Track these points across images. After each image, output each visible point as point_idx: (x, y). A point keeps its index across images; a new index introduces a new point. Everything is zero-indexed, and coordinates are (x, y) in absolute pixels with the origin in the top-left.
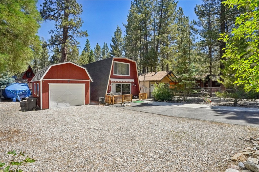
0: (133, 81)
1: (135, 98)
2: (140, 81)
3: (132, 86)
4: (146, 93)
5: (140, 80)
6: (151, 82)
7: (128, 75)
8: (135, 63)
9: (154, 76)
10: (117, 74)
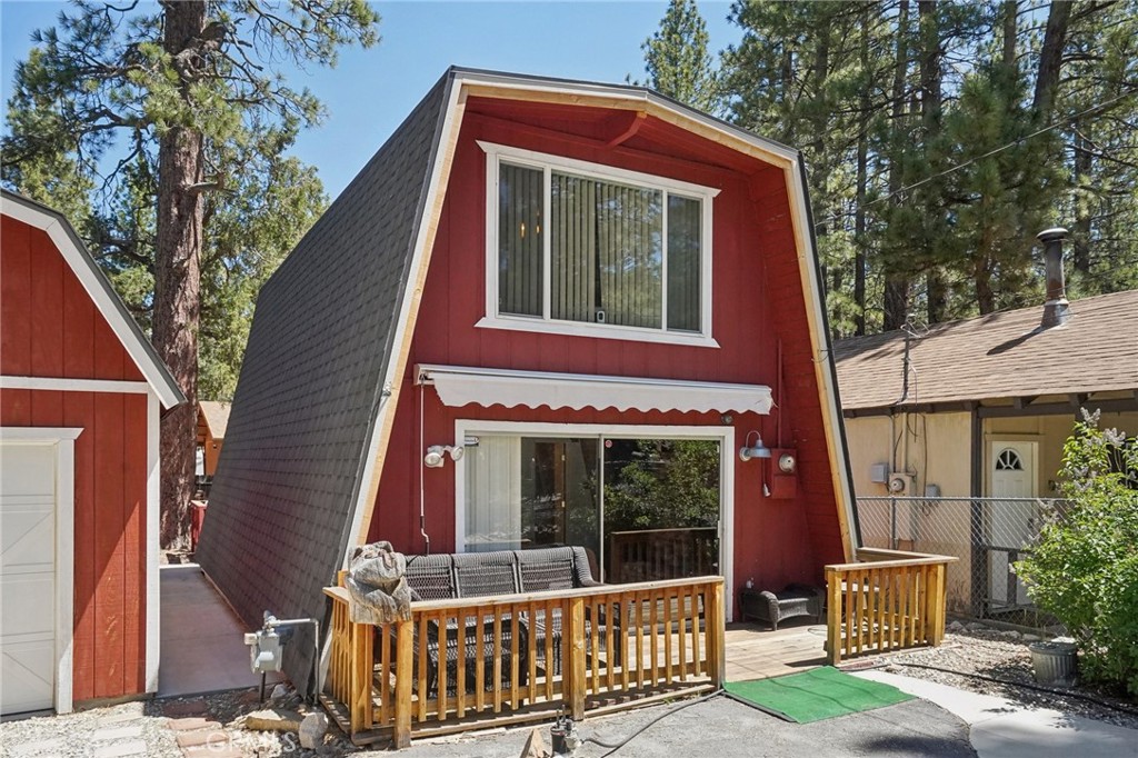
0: (758, 399)
1: (781, 616)
2: (855, 413)
3: (738, 462)
4: (931, 567)
5: (848, 403)
6: (988, 425)
7: (694, 325)
8: (778, 174)
9: (1029, 343)
10: (539, 313)
